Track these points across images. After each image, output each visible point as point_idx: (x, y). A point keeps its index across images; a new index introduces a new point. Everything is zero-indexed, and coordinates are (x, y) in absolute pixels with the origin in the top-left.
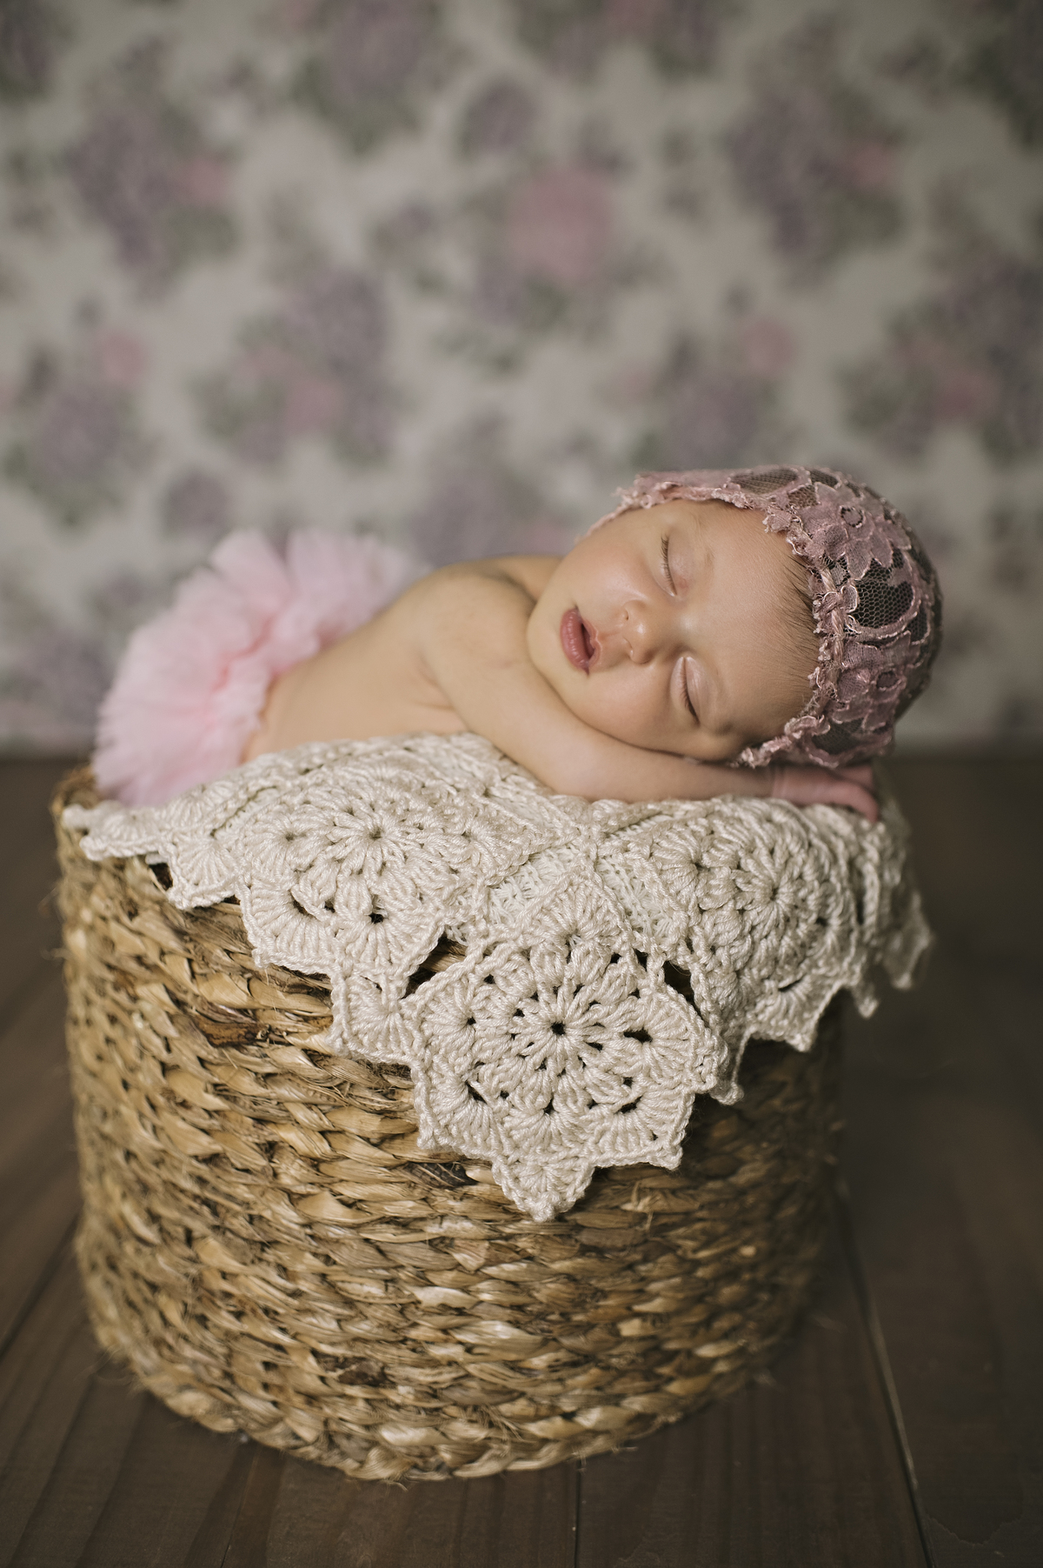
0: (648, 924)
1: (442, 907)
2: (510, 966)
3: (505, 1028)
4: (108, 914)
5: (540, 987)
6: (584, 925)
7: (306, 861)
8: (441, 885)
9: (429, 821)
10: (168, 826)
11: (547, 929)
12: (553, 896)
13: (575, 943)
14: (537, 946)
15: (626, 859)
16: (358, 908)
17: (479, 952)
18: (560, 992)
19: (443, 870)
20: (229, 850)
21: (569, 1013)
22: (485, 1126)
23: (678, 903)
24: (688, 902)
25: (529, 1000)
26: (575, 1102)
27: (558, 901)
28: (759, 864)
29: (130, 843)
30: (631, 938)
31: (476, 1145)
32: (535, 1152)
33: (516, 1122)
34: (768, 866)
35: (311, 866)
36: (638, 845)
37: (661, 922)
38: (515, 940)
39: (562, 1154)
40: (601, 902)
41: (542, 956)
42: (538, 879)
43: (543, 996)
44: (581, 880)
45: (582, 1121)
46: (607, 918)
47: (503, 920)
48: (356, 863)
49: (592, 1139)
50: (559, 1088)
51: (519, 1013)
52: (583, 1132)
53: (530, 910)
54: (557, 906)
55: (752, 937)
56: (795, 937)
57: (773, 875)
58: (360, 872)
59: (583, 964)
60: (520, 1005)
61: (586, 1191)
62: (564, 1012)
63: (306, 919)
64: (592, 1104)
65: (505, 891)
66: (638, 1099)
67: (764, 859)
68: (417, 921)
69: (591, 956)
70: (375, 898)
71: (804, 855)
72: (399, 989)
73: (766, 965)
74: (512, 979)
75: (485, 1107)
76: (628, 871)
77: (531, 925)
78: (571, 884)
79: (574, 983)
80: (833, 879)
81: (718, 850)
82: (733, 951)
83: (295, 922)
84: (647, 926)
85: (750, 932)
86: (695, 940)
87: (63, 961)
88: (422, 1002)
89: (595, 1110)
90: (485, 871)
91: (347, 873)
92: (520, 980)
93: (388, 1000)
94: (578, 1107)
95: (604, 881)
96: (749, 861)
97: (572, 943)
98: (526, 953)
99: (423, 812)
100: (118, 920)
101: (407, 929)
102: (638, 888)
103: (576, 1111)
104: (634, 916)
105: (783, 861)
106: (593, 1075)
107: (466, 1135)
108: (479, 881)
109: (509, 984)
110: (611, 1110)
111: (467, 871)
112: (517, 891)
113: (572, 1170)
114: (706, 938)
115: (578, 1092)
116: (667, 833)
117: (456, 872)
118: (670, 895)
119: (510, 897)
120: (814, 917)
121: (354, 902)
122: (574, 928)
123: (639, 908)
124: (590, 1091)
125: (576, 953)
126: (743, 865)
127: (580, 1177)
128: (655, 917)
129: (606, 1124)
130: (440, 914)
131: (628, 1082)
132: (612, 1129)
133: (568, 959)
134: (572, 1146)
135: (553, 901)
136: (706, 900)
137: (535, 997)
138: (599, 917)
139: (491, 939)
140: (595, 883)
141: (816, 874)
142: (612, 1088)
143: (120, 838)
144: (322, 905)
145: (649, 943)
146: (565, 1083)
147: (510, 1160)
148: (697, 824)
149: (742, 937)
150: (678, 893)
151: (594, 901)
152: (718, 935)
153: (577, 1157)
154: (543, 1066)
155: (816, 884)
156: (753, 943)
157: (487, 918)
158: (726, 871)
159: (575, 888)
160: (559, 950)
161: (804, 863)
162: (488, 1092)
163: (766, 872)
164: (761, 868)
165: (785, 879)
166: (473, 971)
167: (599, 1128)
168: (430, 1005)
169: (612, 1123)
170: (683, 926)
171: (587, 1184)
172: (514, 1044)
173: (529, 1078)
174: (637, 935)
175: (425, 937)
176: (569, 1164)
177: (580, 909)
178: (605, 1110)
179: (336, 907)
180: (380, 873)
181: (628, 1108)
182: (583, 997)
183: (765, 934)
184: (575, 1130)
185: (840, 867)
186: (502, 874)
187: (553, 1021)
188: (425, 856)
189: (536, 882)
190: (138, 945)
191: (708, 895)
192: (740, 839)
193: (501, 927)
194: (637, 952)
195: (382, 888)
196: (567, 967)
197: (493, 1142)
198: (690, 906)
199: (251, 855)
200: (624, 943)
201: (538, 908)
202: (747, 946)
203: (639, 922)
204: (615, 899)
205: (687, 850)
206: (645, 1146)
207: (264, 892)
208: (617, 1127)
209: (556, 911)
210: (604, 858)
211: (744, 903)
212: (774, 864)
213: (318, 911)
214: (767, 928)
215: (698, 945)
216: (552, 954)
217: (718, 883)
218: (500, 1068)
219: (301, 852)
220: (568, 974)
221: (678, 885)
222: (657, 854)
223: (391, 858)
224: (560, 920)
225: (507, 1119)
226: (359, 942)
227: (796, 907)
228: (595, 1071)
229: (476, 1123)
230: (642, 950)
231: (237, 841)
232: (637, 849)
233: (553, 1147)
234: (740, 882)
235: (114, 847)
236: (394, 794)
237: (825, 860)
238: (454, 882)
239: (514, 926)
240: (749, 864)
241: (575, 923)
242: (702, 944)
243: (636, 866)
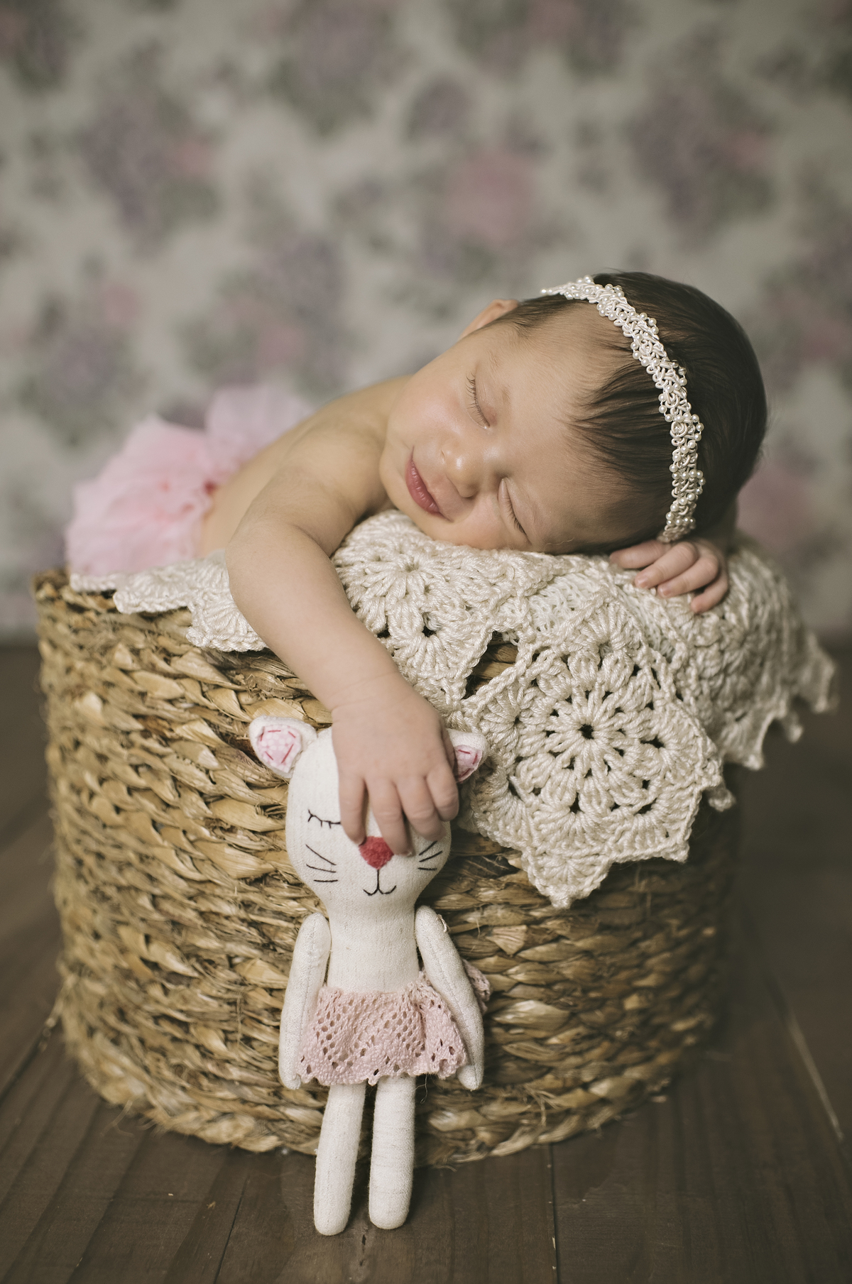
1: (491, 616)
2: (553, 671)
3: (543, 726)
5: (575, 691)
6: (614, 637)
11: (585, 639)
12: (590, 611)
13: (606, 652)
14: (575, 652)
17: (529, 656)
18: (591, 696)
21: (598, 716)
22: (517, 818)
25: (565, 703)
26: (599, 803)
27: (594, 617)
31: (508, 834)
32: (560, 846)
33: (544, 816)
38: (559, 645)
39: (586, 851)
40: (628, 620)
41: (580, 660)
43: (577, 700)
45: (604, 822)
46: (632, 633)
49: (613, 838)
50: (585, 788)
51: (555, 713)
52: (604, 832)
53: (573, 621)
59: (612, 672)
60: (557, 706)
61: (603, 883)
62: (592, 716)
64: (616, 806)
66: (654, 802)
69: (619, 665)
72: (460, 690)
74: (552, 683)
75: (520, 801)
77: (574, 634)
78: (604, 603)
79: (604, 688)
88: (483, 703)
89: (617, 812)
90: (519, 583)
92: (559, 683)
93: (452, 700)
94: (601, 808)
97: (603, 652)
98: (565, 659)
103: (600, 811)
106: (616, 777)
107: (500, 824)
109: (549, 687)
110: (631, 812)
111: (506, 585)
112: (563, 599)
113: (593, 865)
115: (602, 792)
122: (606, 640)
124: (612, 792)
125: (607, 663)
127: (598, 869)
129: (627, 825)
130: (490, 622)
131: (646, 784)
132: (634, 828)
133: (600, 666)
134: (594, 844)
135: (591, 615)
137: (569, 700)
138: (627, 631)
139: (537, 645)
140: (622, 603)
142: (632, 791)
145: (662, 662)
146: (590, 784)
147: (537, 852)
151: (622, 617)
153: (597, 854)
154: (571, 767)
157: (533, 626)
160: (592, 656)
162: (522, 785)
166: (523, 675)
167: (620, 828)
168: (489, 706)
169: (632, 823)
171: (604, 876)
172: (548, 740)
173: (557, 773)
174: (653, 651)
176: (591, 859)
177: (612, 623)
178: (624, 811)
181: (645, 809)
182: (611, 703)
184: (598, 827)
186: (533, 587)
187: (583, 722)
189: (578, 595)
193: (545, 633)
196: (598, 674)
197: (525, 834)
200: (643, 656)
201: (580, 619)
206: (660, 843)
208: (637, 828)
209: (593, 625)
216: (588, 660)
218: (534, 763)
220: (599, 680)
224: (596, 632)
225: (538, 813)
228: (619, 774)
229: (510, 815)
233: (577, 844)
238: (496, 594)
239: (558, 633)
241: (609, 634)
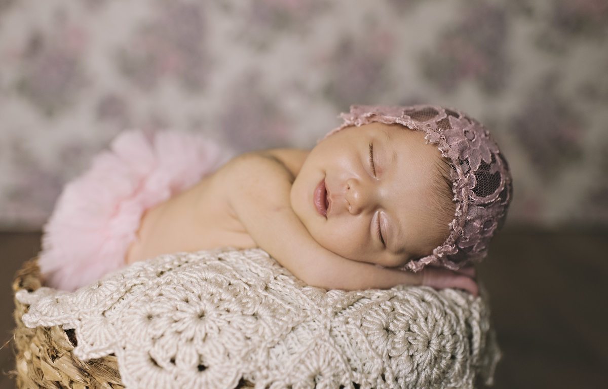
0: (360, 366)
1: (241, 362)
4: (40, 355)
6: (324, 370)
7: (160, 333)
8: (240, 348)
9: (234, 307)
10: (76, 309)
11: (303, 373)
12: (306, 353)
13: (319, 379)
14: (296, 384)
15: (347, 328)
16: (190, 362)
19: (242, 338)
20: (113, 324)
23: (377, 354)
24: (383, 353)
27: (309, 356)
28: (420, 328)
29: (53, 318)
30: (352, 376)
34: (425, 328)
35: (162, 336)
36: (354, 319)
37: (367, 364)
38: (284, 380)
40: (334, 355)
42: (297, 342)
44: (322, 342)
46: (338, 365)
47: (277, 368)
48: (189, 334)
53: (293, 361)
54: (308, 358)
55: (417, 370)
56: (439, 368)
57: (428, 334)
58: (192, 339)
63: (158, 369)
65: (278, 349)
67: (423, 324)
68: (225, 370)
70: (200, 356)
71: (443, 321)
73: (424, 386)
76: (349, 335)
77: (294, 370)
78: (316, 345)
80: (458, 333)
81: (398, 320)
82: (407, 380)
83: (152, 371)
84: (359, 367)
85: (417, 368)
86: (387, 375)
87: (15, 376)
90: (266, 338)
91: (184, 340)
95: (335, 342)
96: (415, 326)
97: (317, 379)
98: (290, 387)
99: (230, 301)
100: (45, 360)
101: (220, 376)
102: (354, 345)
104: (352, 362)
105: (432, 325)
108: (263, 345)
111: (256, 339)
112: (285, 349)
114: (393, 373)
116: (370, 311)
117: (249, 338)
118: (373, 349)
119: (281, 353)
120: (450, 355)
121: (187, 359)
122: (318, 372)
123: (355, 357)
126: (411, 329)
128: (364, 362)
130: (240, 366)
135: (306, 356)
136: (393, 351)
138: (333, 364)
139: (270, 380)
140: (330, 344)
141: (450, 331)
143: (46, 315)
144: (168, 360)
145: (361, 379)
148: (385, 305)
149: (412, 371)
150: (377, 347)
151: (330, 355)
152: (399, 371)
155: (450, 336)
156: (418, 374)
157: (268, 368)
158: (403, 333)
159: (319, 347)
160: (309, 385)
161: (444, 325)
163: (424, 332)
164: (421, 328)
165: (434, 335)
170: (380, 367)
174: (354, 373)
175: (231, 379)
177: (322, 360)
179: (177, 361)
180: (204, 340)
183: (424, 368)
185: (461, 325)
186: (276, 340)
188: (231, 330)
189: (296, 344)
190: (57, 376)
191: (394, 348)
192: (409, 313)
193: (275, 372)
194: (354, 384)
195: (205, 350)
198: (384, 355)
199: (126, 328)
200: (347, 379)
201: (297, 360)
202: (414, 377)
203: (355, 365)
204: (341, 352)
205: (381, 322)
207: (133, 352)
209: (308, 362)
210: (335, 327)
211: (413, 351)
212: (428, 327)
213: (166, 364)
214: (425, 365)
215: (388, 378)
217: (399, 340)
219: (157, 327)
221: (377, 343)
222: (364, 324)
223: (211, 331)
224: (310, 367)
226: (191, 384)
227: (440, 351)
230: (357, 382)
231: (118, 319)
232: (353, 322)
234: (410, 339)
235: (43, 320)
236: (213, 289)
237: (454, 322)
238: (247, 345)
239: (283, 371)
240: (415, 328)
241: (319, 368)
242: (391, 377)
243: (353, 332)
